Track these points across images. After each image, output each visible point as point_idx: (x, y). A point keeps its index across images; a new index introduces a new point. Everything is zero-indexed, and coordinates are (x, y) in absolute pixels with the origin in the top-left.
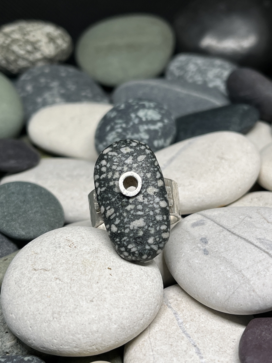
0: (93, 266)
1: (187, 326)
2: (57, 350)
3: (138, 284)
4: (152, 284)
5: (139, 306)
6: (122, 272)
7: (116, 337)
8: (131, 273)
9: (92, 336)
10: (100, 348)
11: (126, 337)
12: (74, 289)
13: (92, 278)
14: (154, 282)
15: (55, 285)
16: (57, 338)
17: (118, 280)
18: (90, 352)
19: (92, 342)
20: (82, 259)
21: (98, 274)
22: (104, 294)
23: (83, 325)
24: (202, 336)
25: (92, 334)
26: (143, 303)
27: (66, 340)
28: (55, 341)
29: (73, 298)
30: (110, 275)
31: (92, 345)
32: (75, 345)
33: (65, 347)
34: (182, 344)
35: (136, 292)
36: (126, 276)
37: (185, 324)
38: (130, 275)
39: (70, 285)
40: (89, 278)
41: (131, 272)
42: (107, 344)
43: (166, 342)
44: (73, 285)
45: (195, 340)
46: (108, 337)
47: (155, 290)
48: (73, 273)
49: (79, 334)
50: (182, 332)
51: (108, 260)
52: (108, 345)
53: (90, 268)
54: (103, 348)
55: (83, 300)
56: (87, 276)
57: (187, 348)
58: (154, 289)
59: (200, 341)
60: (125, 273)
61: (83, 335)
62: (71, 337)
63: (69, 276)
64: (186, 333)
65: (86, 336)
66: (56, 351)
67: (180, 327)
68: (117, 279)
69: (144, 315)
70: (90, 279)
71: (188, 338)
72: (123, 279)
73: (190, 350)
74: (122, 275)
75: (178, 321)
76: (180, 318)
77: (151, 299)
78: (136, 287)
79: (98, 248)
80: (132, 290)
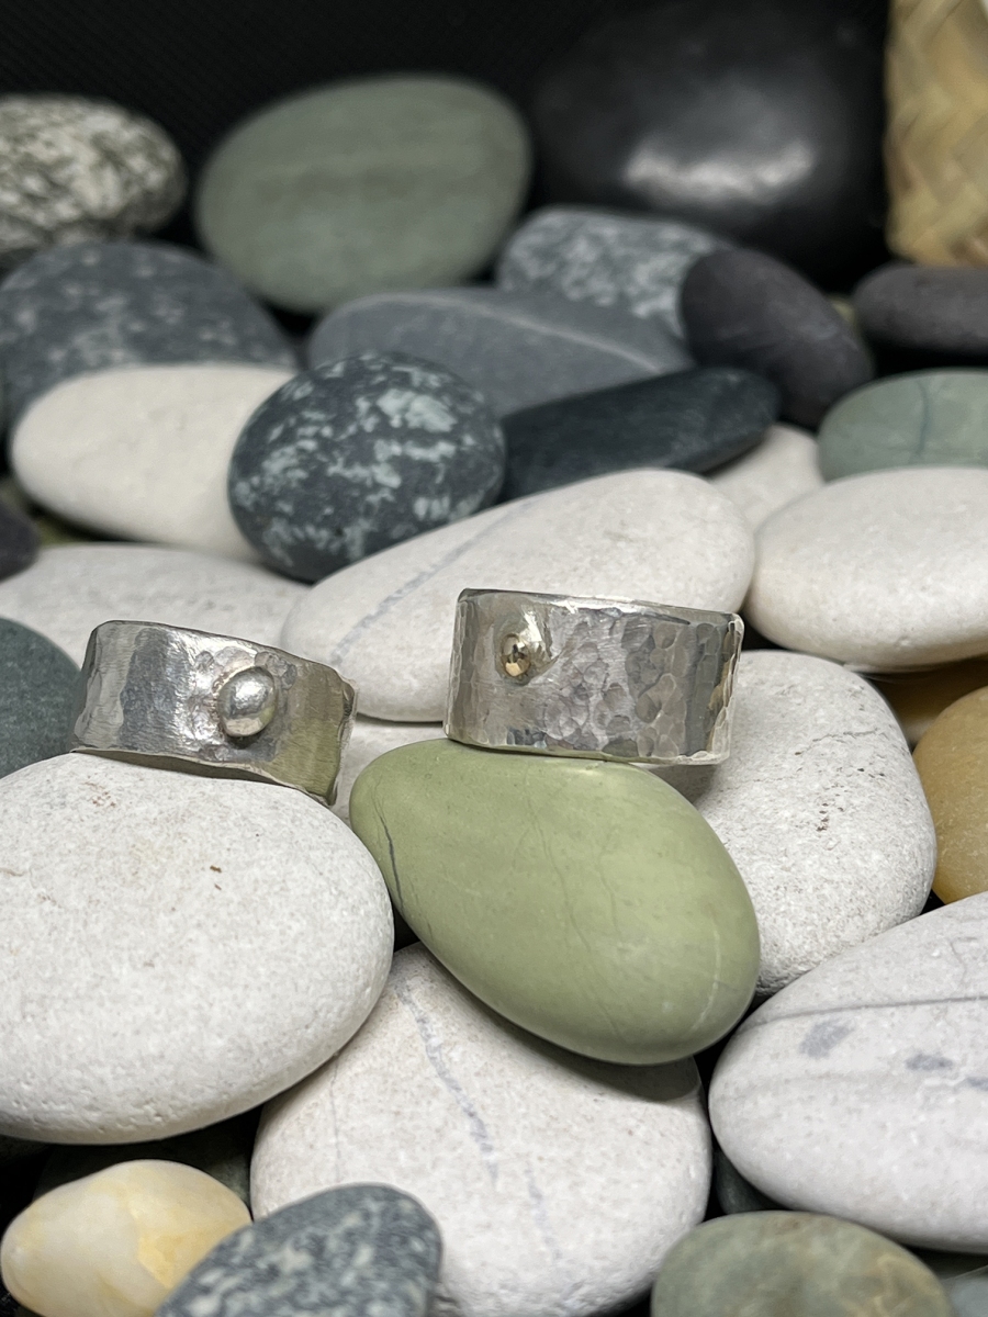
0: (164, 860)
1: (456, 1056)
2: (31, 1116)
3: (303, 916)
4: (349, 919)
5: (302, 983)
6: (256, 881)
7: (220, 1078)
8: (283, 885)
9: (144, 1071)
10: (170, 1112)
11: (256, 1080)
12: (97, 929)
13: (156, 898)
14: (357, 914)
15: (36, 916)
16: (33, 1077)
17: (239, 903)
18: (137, 1126)
19: (142, 1089)
20: (131, 840)
21: (178, 883)
22: (189, 944)
23: (115, 1035)
24: (496, 1086)
25: (143, 1066)
26: (317, 975)
27: (60, 1085)
28: (26, 1087)
29: (90, 954)
30: (217, 887)
31: (143, 1100)
32: (87, 1101)
33: (56, 1108)
34: (431, 1109)
35: (295, 941)
36: (265, 891)
37: (448, 1049)
38: (282, 889)
39: (84, 916)
40: (146, 897)
41: (284, 881)
42: (191, 1100)
43: (380, 1106)
44: (94, 916)
45: (473, 1096)
46: (196, 1074)
47: (359, 938)
48: (97, 882)
49: (101, 1065)
50: (435, 1073)
51: (213, 845)
52: (194, 1104)
53: (153, 866)
54: (180, 1113)
55: (120, 961)
56: (141, 891)
57: (446, 1123)
58: (355, 935)
59: (488, 1101)
60: (265, 882)
61: (115, 1067)
62: (77, 1074)
63: (83, 888)
64: (447, 1076)
65: (123, 1072)
66: (29, 1120)
67: (432, 1058)
68: (237, 899)
69: (316, 1012)
70: (151, 899)
71: (454, 1091)
72: (258, 899)
73: (455, 1127)
74: (255, 890)
75: (426, 1040)
76: (435, 1033)
77: (345, 964)
78: (296, 927)
79: (187, 810)
80: (282, 933)
